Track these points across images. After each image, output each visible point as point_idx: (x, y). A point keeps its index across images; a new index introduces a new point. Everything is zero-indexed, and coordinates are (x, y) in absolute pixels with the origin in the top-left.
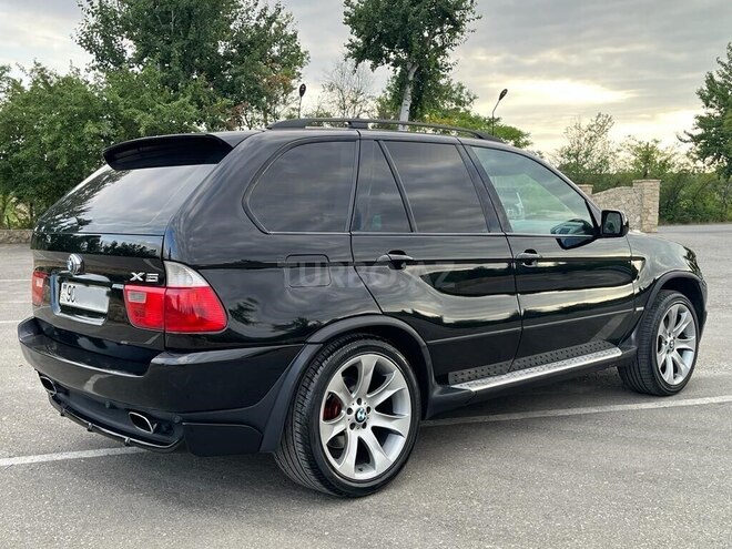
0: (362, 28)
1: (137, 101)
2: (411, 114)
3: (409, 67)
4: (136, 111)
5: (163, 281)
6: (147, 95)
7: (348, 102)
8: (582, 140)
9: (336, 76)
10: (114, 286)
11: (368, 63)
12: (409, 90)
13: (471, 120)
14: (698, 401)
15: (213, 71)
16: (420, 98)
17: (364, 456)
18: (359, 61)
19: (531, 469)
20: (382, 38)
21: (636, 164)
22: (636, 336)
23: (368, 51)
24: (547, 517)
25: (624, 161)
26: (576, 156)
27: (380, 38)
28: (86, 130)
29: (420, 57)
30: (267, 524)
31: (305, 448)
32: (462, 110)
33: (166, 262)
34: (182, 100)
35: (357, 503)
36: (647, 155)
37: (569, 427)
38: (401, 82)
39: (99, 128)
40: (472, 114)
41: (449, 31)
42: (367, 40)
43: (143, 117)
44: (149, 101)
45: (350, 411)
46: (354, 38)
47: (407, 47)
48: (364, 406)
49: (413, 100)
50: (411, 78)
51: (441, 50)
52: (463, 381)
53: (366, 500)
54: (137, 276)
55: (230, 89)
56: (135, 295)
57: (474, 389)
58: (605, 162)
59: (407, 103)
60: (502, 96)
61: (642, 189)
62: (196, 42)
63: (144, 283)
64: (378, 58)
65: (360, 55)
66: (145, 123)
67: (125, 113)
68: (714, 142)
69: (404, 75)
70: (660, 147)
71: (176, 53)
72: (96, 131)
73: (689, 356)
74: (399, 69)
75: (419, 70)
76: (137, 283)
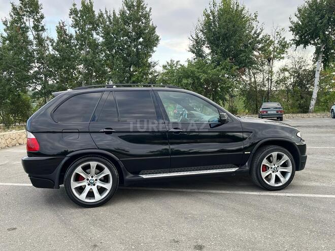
12: (321, 55)
22: (248, 164)
42: (301, 36)
45: (88, 179)
48: (94, 178)
50: (321, 50)
57: (145, 177)
59: (320, 61)
65: (298, 43)
67: (197, 75)
69: (318, 49)
73: (289, 175)
75: (325, 46)
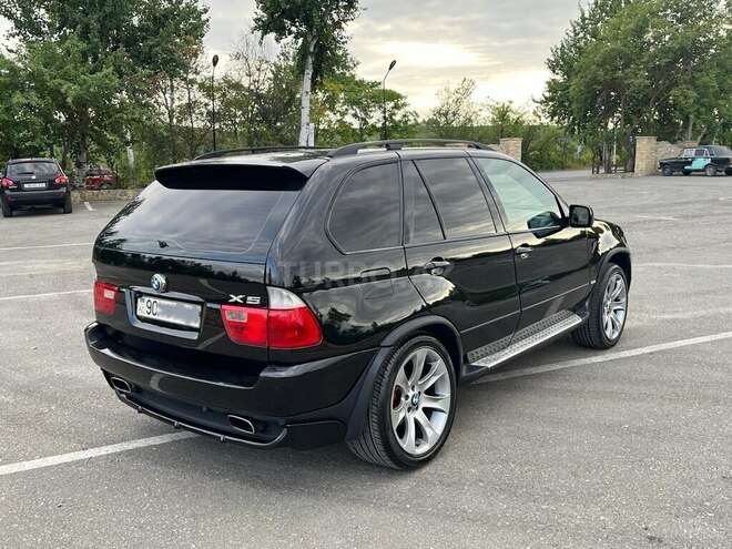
0: (268, 5)
1: (61, 72)
2: (312, 82)
3: (309, 39)
4: (62, 82)
5: (265, 303)
6: (70, 67)
7: (253, 69)
8: (450, 101)
9: (241, 48)
10: (209, 305)
11: (272, 35)
12: (310, 60)
13: (356, 83)
14: (633, 352)
15: (130, 43)
16: (320, 66)
17: (420, 433)
18: (265, 33)
19: (539, 429)
20: (285, 14)
21: (493, 121)
22: (590, 303)
23: (272, 23)
24: (574, 474)
25: (484, 118)
26: (446, 114)
27: (283, 13)
28: (15, 100)
29: (320, 31)
30: (354, 501)
31: (381, 435)
32: (348, 75)
33: (269, 288)
34: (105, 71)
35: (417, 474)
36: (503, 114)
37: (548, 385)
38: (303, 54)
39: (27, 99)
40: (357, 79)
41: (345, 7)
42: (271, 15)
43: (69, 88)
44: (73, 72)
45: (407, 397)
46: (260, 12)
47: (308, 21)
48: (416, 391)
49: (314, 69)
50: (312, 50)
51: (337, 25)
52: (478, 358)
53: (424, 471)
54: (237, 299)
55: (147, 59)
56: (234, 315)
57: (489, 366)
58: (470, 120)
59: (309, 72)
60: (391, 66)
61: (508, 146)
62: (112, 15)
63: (244, 304)
64: (281, 32)
65: (265, 27)
66: (72, 93)
67: (52, 84)
68: (561, 104)
69: (305, 46)
70: (514, 107)
71: (95, 25)
72: (25, 101)
73: (621, 315)
74: (301, 40)
75: (318, 42)
76: (236, 304)
